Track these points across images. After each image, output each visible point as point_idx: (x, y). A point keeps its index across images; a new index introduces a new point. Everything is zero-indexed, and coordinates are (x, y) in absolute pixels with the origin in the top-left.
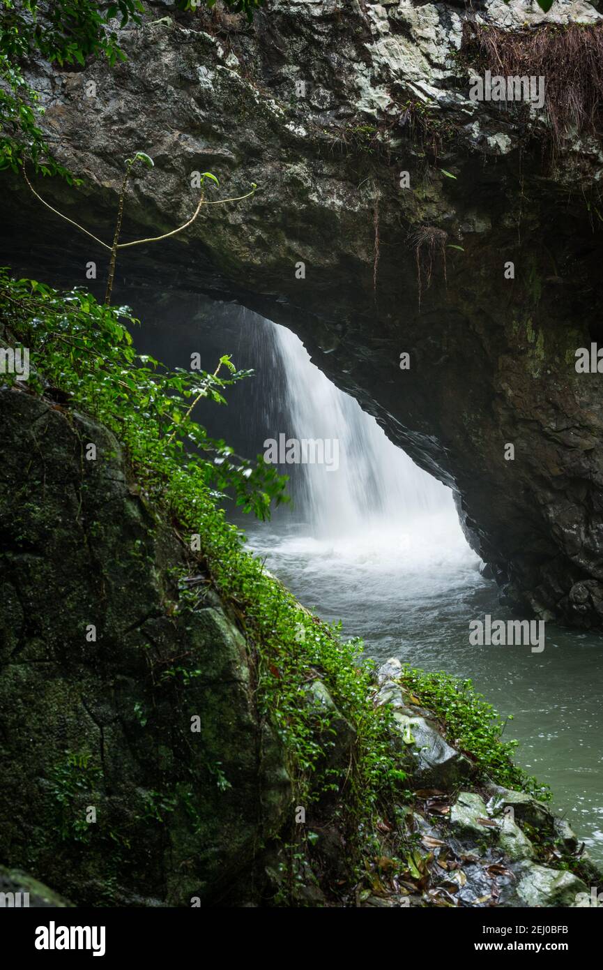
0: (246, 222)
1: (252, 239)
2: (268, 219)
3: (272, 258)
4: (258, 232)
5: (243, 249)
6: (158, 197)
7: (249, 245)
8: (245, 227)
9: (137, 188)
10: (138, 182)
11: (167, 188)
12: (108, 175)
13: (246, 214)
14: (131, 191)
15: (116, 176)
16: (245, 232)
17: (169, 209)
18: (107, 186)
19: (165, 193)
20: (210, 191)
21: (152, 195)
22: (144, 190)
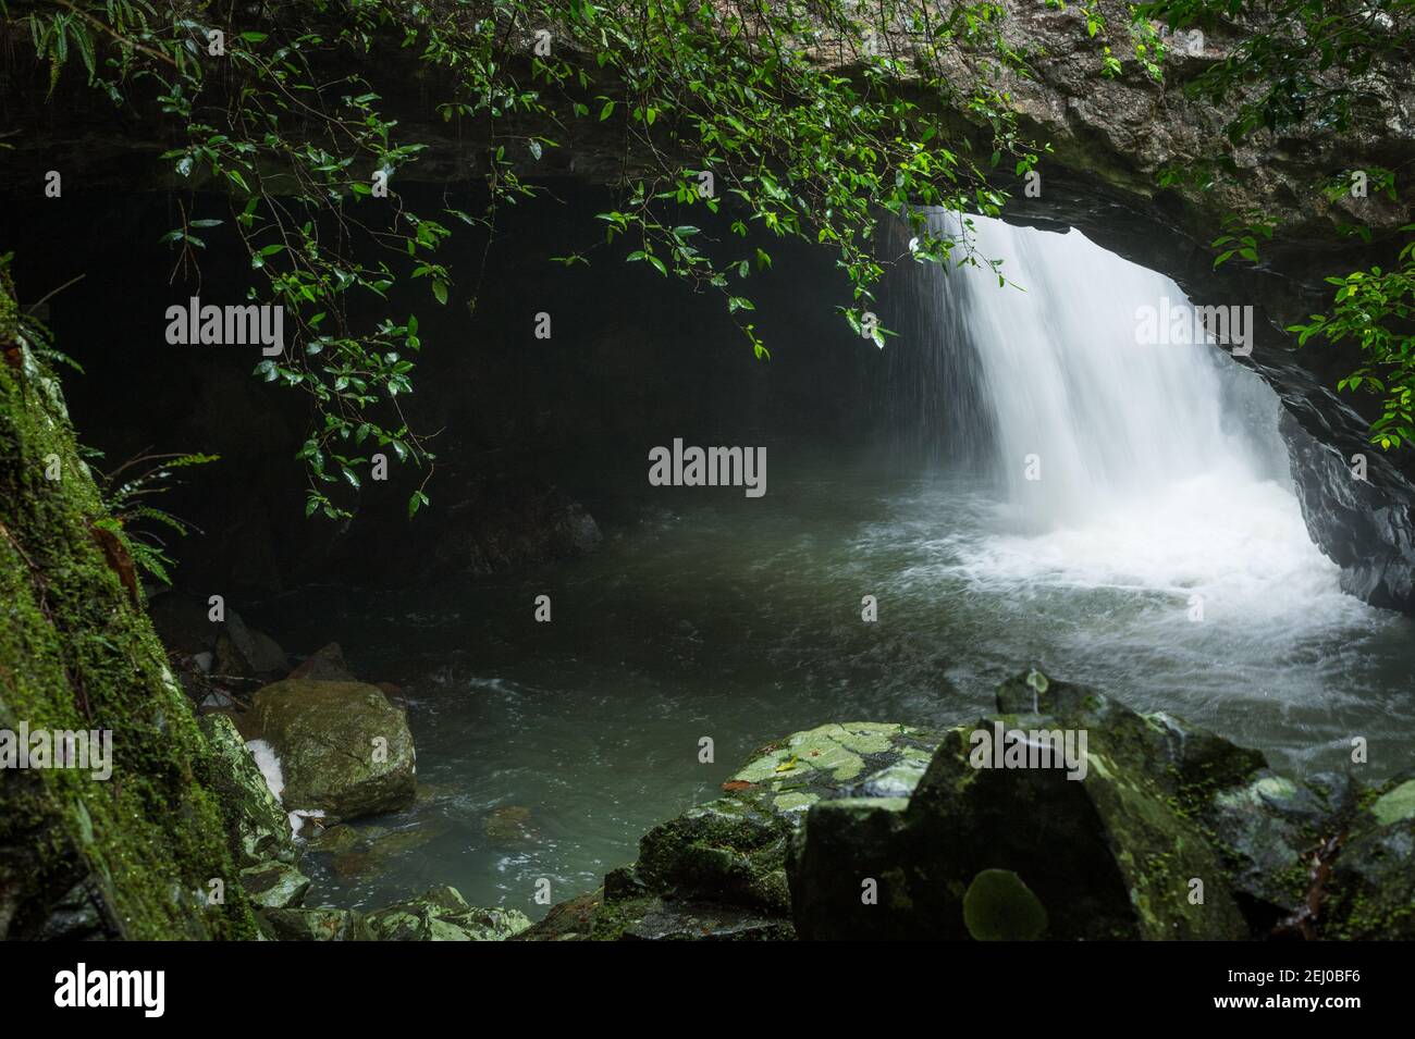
0: (1263, 163)
1: (1268, 189)
2: (1305, 158)
3: (1298, 216)
4: (1281, 178)
5: (1251, 205)
6: (1115, 130)
7: (1263, 199)
8: (1260, 172)
9: (1070, 113)
10: (1075, 103)
11: (1131, 114)
12: (1021, 93)
13: (1265, 150)
14: (1060, 117)
15: (1035, 94)
16: (1260, 180)
17: (1129, 147)
18: (1020, 111)
19: (1126, 121)
20: (1206, 117)
21: (1102, 124)
22: (1087, 117)
